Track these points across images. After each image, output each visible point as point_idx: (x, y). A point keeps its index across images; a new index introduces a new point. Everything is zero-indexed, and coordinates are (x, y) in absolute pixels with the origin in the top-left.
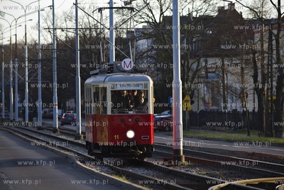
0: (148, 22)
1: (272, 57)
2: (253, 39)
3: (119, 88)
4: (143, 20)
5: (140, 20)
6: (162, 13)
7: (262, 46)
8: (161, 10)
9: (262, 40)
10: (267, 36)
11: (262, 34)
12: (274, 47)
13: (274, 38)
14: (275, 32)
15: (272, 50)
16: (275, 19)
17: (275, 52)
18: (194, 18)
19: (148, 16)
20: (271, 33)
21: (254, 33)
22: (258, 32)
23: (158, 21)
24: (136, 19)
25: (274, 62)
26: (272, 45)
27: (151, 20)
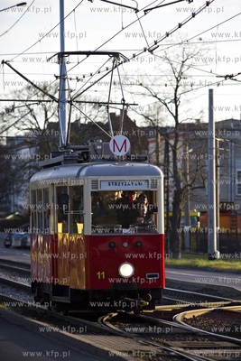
0: (31, 129)
1: (168, 170)
2: (147, 149)
3: (105, 187)
4: (25, 127)
5: (22, 127)
6: (47, 120)
7: (158, 158)
8: (46, 116)
9: (157, 151)
10: (163, 147)
11: (157, 144)
12: (171, 159)
13: (170, 149)
14: (172, 142)
15: (168, 162)
16: (172, 128)
17: (171, 164)
18: (82, 125)
19: (31, 122)
20: (167, 144)
21: (148, 143)
22: (152, 142)
23: (42, 128)
24: (17, 126)
25: (170, 175)
26: (168, 157)
27: (34, 127)
